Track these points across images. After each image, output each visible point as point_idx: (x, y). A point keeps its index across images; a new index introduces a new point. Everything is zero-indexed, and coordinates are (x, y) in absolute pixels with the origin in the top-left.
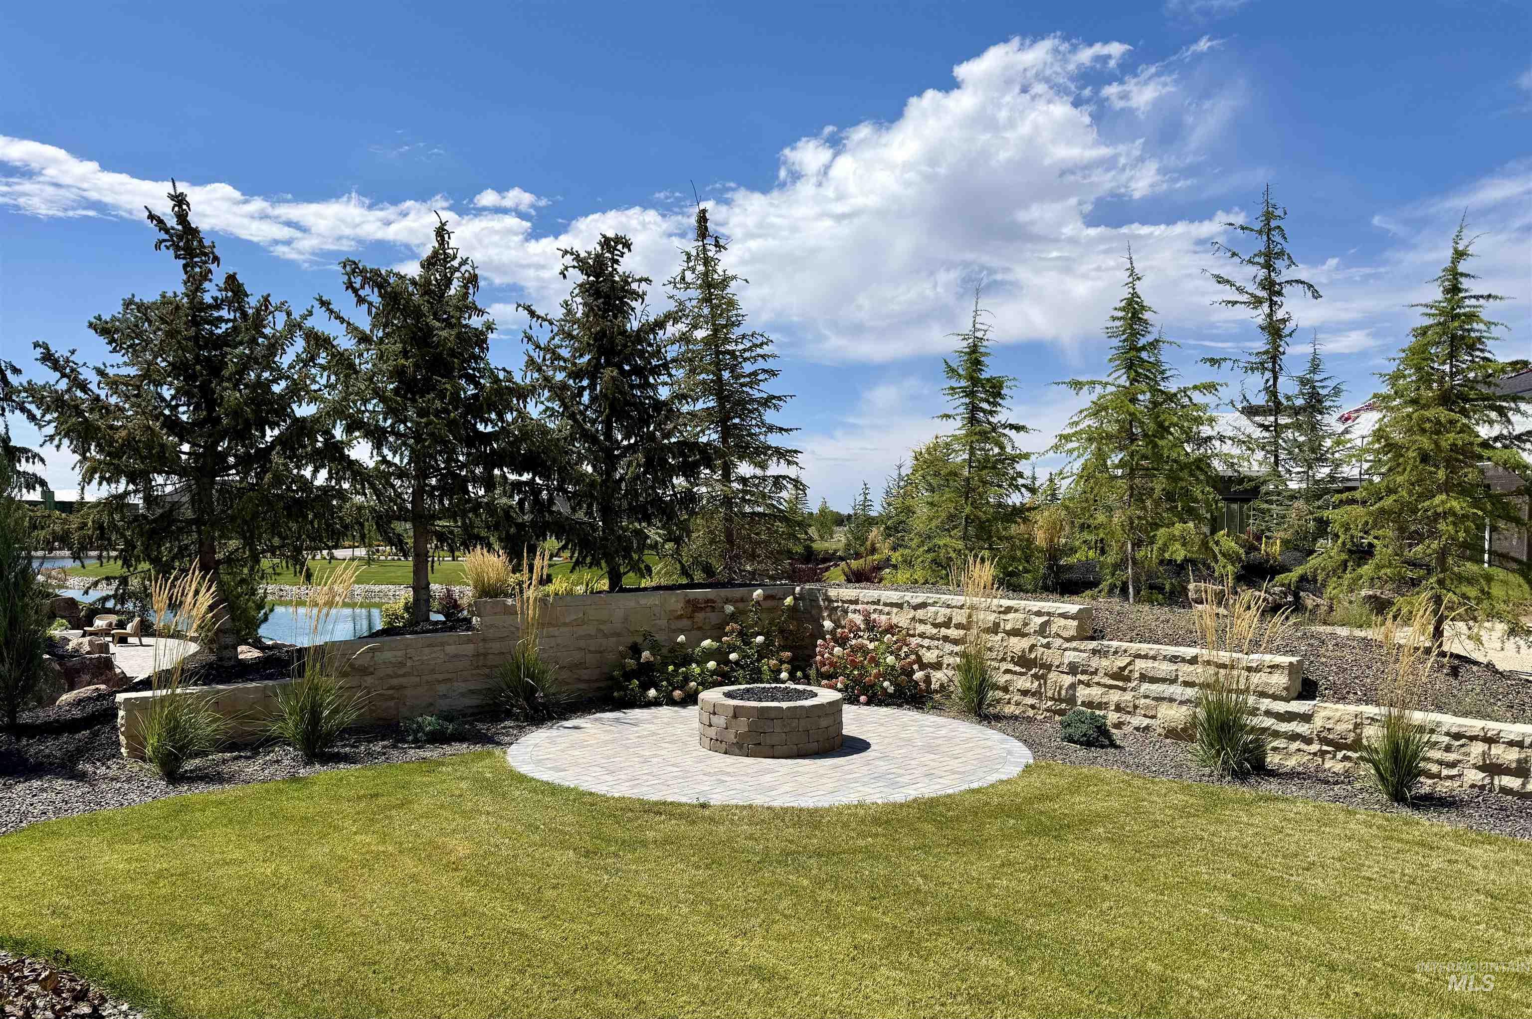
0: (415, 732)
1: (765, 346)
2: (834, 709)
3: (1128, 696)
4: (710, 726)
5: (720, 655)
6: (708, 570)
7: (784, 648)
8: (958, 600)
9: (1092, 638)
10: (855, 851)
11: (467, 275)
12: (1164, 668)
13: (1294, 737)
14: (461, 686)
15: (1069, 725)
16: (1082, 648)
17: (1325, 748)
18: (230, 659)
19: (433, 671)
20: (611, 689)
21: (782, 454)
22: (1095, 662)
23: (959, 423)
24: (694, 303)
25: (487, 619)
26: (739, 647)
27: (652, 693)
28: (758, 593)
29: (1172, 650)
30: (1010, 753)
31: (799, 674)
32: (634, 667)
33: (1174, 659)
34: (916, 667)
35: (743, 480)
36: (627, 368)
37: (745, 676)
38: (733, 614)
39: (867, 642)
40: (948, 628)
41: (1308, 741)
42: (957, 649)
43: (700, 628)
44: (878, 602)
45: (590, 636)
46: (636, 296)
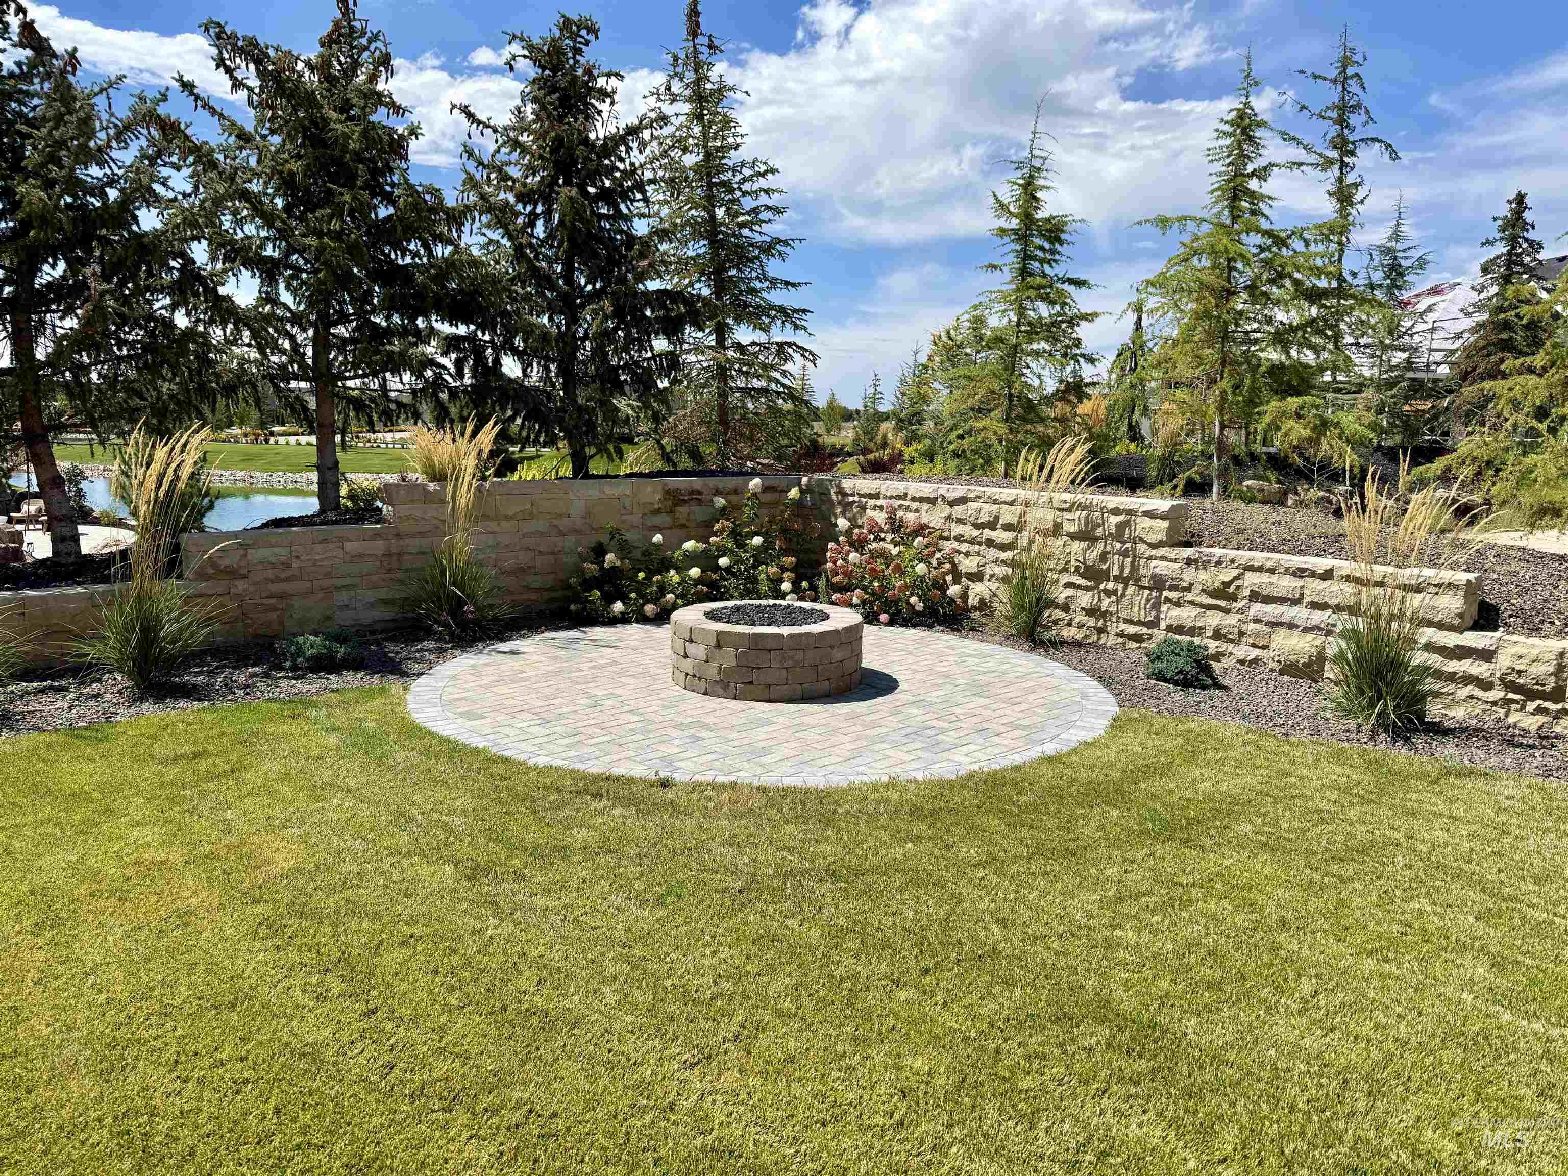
0: (294, 657)
1: (769, 176)
2: (852, 636)
3: (1232, 620)
4: (686, 657)
5: (707, 560)
6: (695, 455)
7: (786, 552)
8: (1007, 494)
9: (1188, 544)
10: (888, 869)
11: (377, 53)
12: (1285, 584)
13: (1469, 679)
14: (370, 596)
15: (1158, 658)
16: (1173, 556)
17: (1511, 696)
18: (69, 554)
19: (328, 575)
20: (569, 600)
21: (786, 314)
22: (1189, 575)
23: (1007, 275)
24: (682, 119)
25: (404, 510)
26: (732, 551)
27: (618, 607)
28: (755, 483)
29: (1297, 561)
30: (1085, 696)
31: (804, 584)
32: (596, 573)
33: (1300, 573)
34: (949, 578)
35: (740, 347)
36: (592, 190)
37: (737, 588)
38: (724, 509)
39: (891, 547)
40: (994, 529)
41: (1486, 686)
42: (1004, 556)
43: (683, 526)
44: (904, 497)
45: (542, 534)
46: (604, 94)
